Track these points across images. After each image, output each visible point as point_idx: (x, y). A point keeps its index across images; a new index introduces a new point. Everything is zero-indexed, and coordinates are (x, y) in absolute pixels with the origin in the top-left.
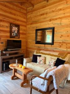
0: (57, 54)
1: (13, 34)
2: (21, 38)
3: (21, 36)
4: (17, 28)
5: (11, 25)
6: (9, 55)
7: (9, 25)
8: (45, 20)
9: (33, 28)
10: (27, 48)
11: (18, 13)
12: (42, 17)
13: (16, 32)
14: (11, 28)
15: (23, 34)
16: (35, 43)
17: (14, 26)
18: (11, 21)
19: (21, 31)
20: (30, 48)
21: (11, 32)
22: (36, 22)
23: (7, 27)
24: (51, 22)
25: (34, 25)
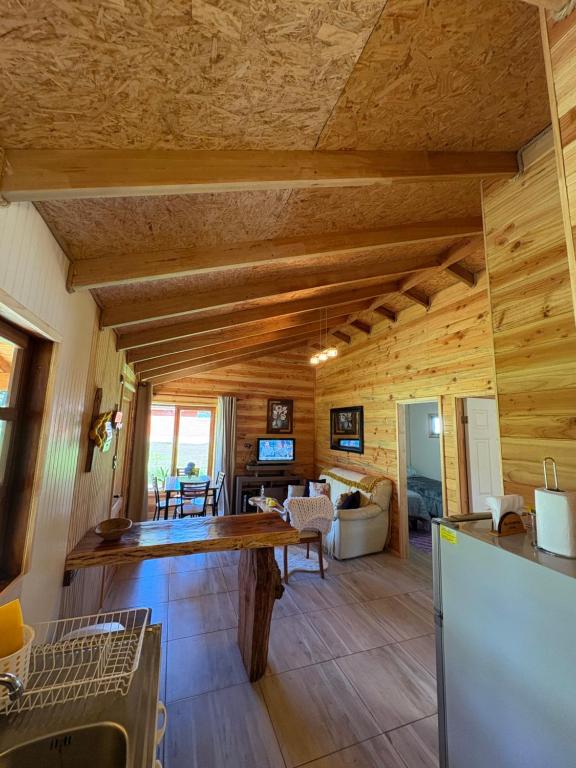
0: (357, 478)
1: (274, 423)
2: (297, 431)
3: (298, 426)
4: (285, 408)
5: (271, 402)
6: (259, 476)
7: (266, 404)
8: (348, 386)
9: (327, 404)
10: (316, 460)
11: (288, 372)
12: (341, 377)
13: (283, 418)
14: (270, 409)
15: (302, 420)
16: (329, 446)
17: (277, 404)
18: (272, 392)
19: (296, 415)
20: (321, 462)
21: (269, 419)
22: (330, 391)
23: (261, 408)
24: (357, 392)
25: (329, 398)
